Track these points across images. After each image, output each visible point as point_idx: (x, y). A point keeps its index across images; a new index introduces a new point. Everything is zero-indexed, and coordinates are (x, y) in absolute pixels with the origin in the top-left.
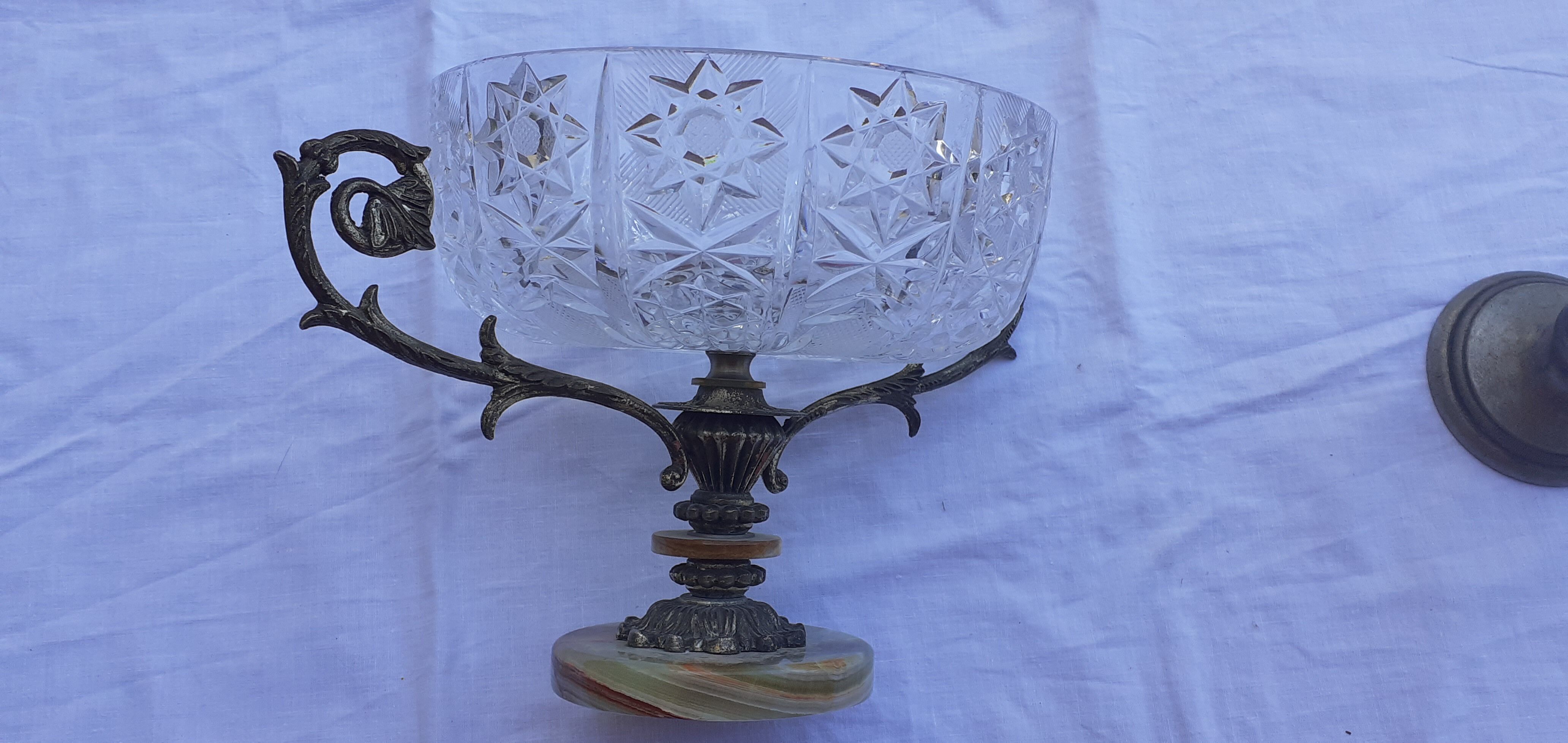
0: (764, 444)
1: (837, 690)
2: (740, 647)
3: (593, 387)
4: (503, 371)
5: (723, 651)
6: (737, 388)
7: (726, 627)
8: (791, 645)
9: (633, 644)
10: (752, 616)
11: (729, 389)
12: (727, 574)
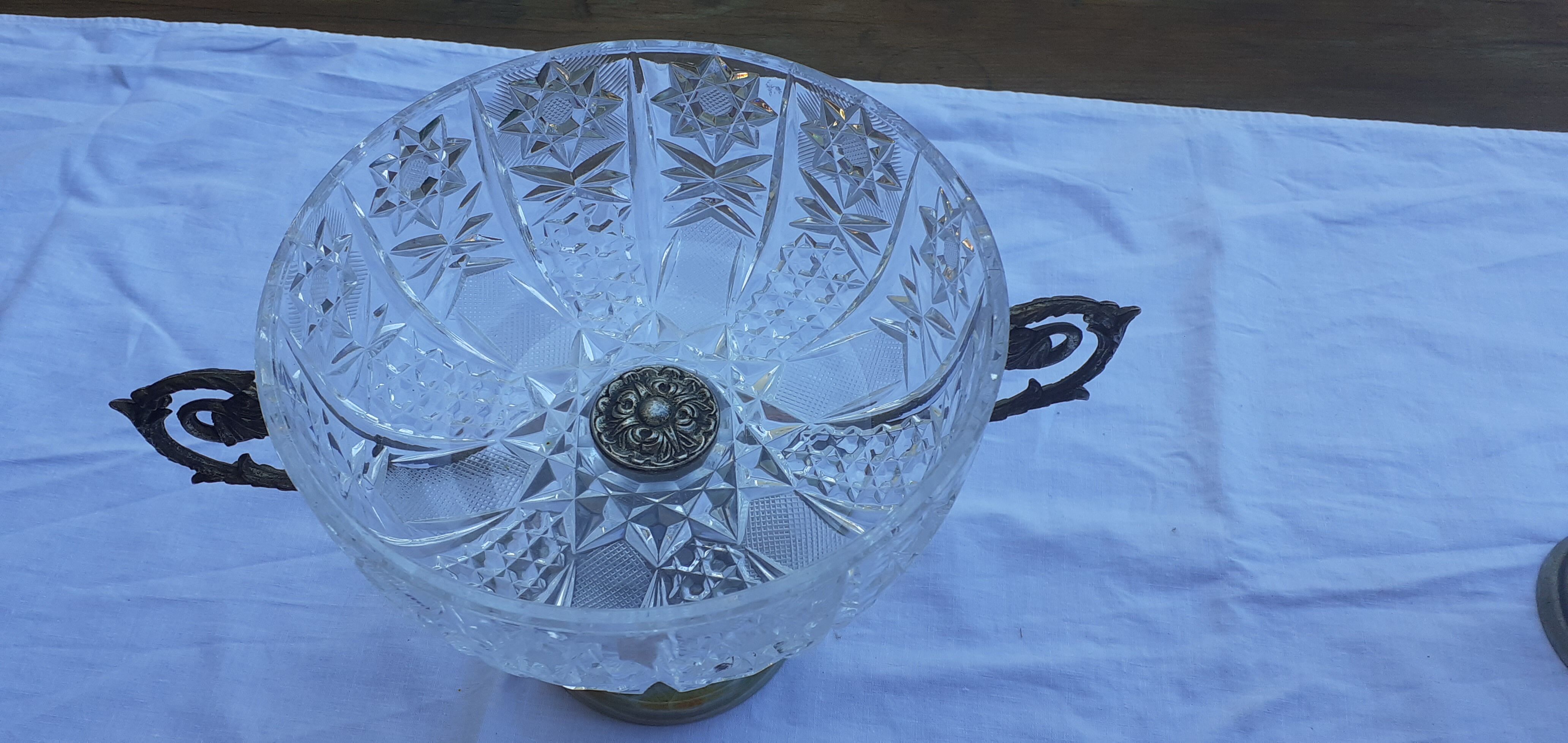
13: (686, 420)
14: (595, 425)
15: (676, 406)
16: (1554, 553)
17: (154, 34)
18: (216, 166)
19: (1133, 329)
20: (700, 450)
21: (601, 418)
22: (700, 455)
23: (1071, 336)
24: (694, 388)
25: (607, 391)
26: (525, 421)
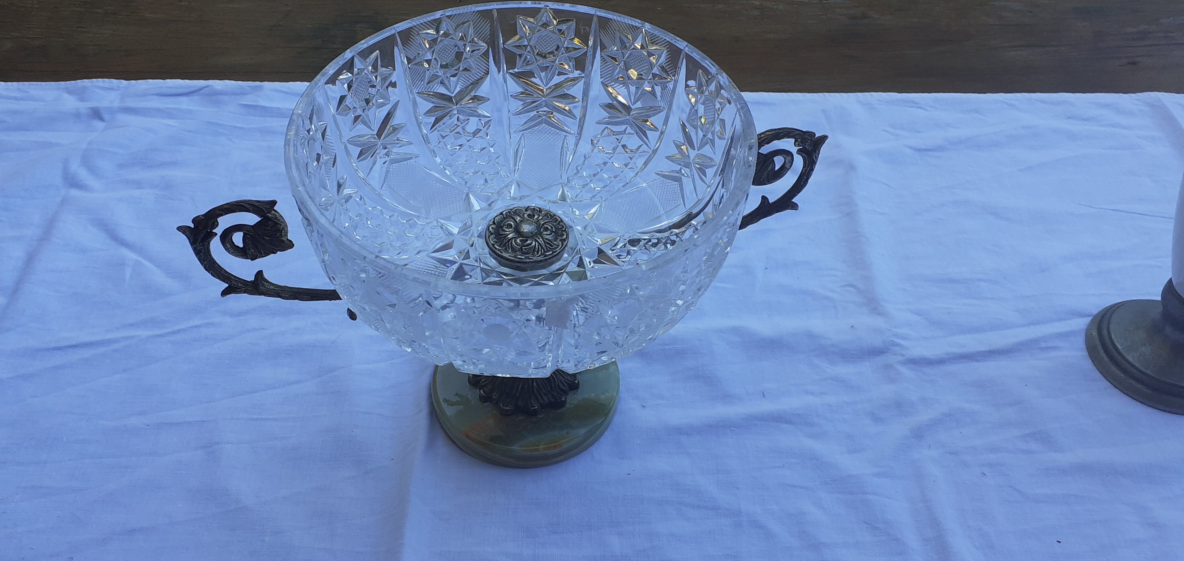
13: (548, 232)
14: (489, 240)
15: (541, 225)
16: (1092, 321)
17: (118, 89)
18: (173, 164)
19: (824, 150)
20: (560, 249)
21: (492, 236)
22: (560, 252)
23: (787, 158)
24: (549, 217)
25: (494, 222)
26: (441, 244)
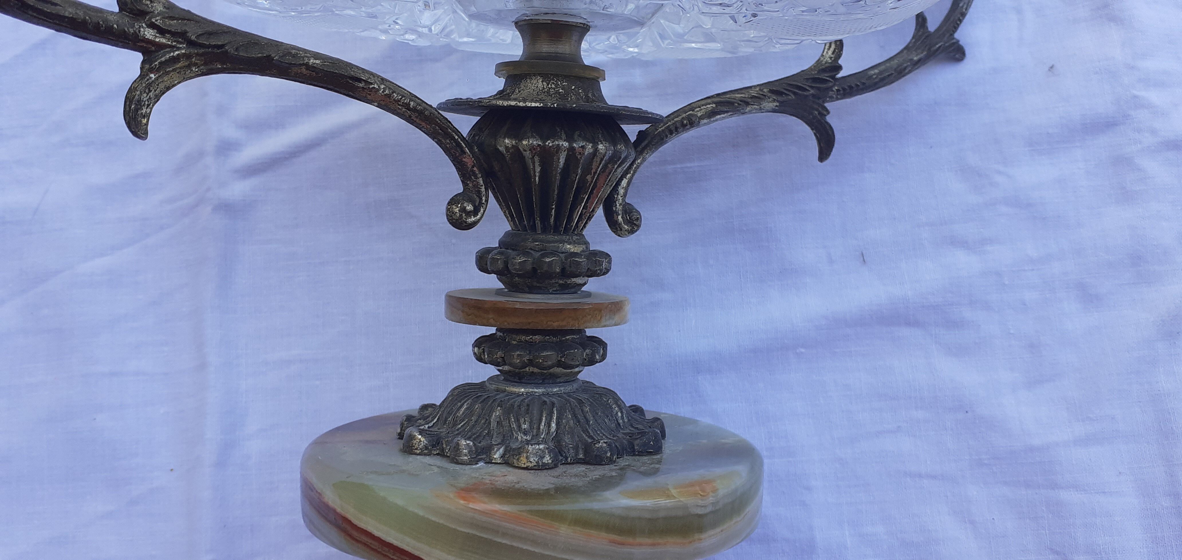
0: (597, 159)
1: (701, 529)
2: (561, 458)
3: (318, 62)
4: (152, 26)
5: (531, 465)
6: (557, 76)
7: (541, 427)
8: (639, 452)
9: (408, 449)
10: (582, 410)
11: (546, 77)
12: (545, 349)
